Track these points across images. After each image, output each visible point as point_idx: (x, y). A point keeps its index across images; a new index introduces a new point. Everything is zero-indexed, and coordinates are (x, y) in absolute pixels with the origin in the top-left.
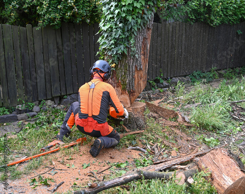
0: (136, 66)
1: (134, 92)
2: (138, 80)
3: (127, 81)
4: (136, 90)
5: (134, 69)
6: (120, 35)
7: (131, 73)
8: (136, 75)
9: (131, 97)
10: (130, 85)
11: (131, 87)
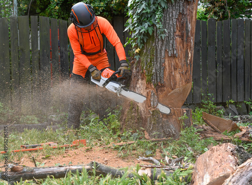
0: (166, 50)
1: (163, 86)
2: (170, 69)
3: (154, 71)
4: (167, 83)
5: (163, 54)
6: (143, 9)
7: (159, 60)
8: (167, 63)
9: (159, 93)
10: (157, 76)
11: (158, 78)
